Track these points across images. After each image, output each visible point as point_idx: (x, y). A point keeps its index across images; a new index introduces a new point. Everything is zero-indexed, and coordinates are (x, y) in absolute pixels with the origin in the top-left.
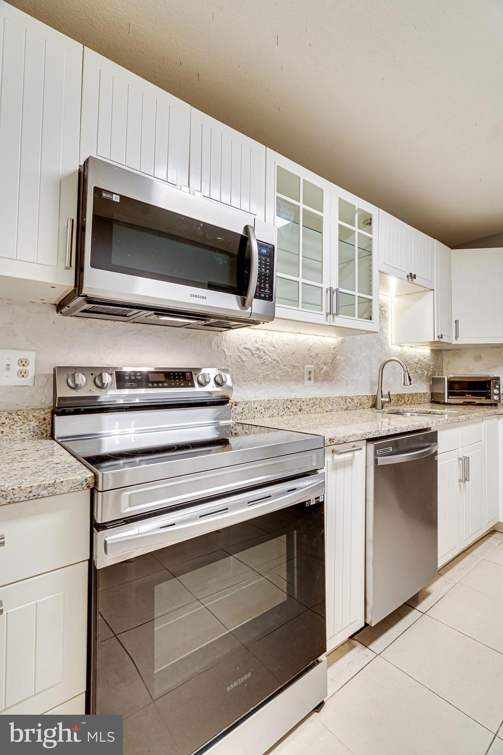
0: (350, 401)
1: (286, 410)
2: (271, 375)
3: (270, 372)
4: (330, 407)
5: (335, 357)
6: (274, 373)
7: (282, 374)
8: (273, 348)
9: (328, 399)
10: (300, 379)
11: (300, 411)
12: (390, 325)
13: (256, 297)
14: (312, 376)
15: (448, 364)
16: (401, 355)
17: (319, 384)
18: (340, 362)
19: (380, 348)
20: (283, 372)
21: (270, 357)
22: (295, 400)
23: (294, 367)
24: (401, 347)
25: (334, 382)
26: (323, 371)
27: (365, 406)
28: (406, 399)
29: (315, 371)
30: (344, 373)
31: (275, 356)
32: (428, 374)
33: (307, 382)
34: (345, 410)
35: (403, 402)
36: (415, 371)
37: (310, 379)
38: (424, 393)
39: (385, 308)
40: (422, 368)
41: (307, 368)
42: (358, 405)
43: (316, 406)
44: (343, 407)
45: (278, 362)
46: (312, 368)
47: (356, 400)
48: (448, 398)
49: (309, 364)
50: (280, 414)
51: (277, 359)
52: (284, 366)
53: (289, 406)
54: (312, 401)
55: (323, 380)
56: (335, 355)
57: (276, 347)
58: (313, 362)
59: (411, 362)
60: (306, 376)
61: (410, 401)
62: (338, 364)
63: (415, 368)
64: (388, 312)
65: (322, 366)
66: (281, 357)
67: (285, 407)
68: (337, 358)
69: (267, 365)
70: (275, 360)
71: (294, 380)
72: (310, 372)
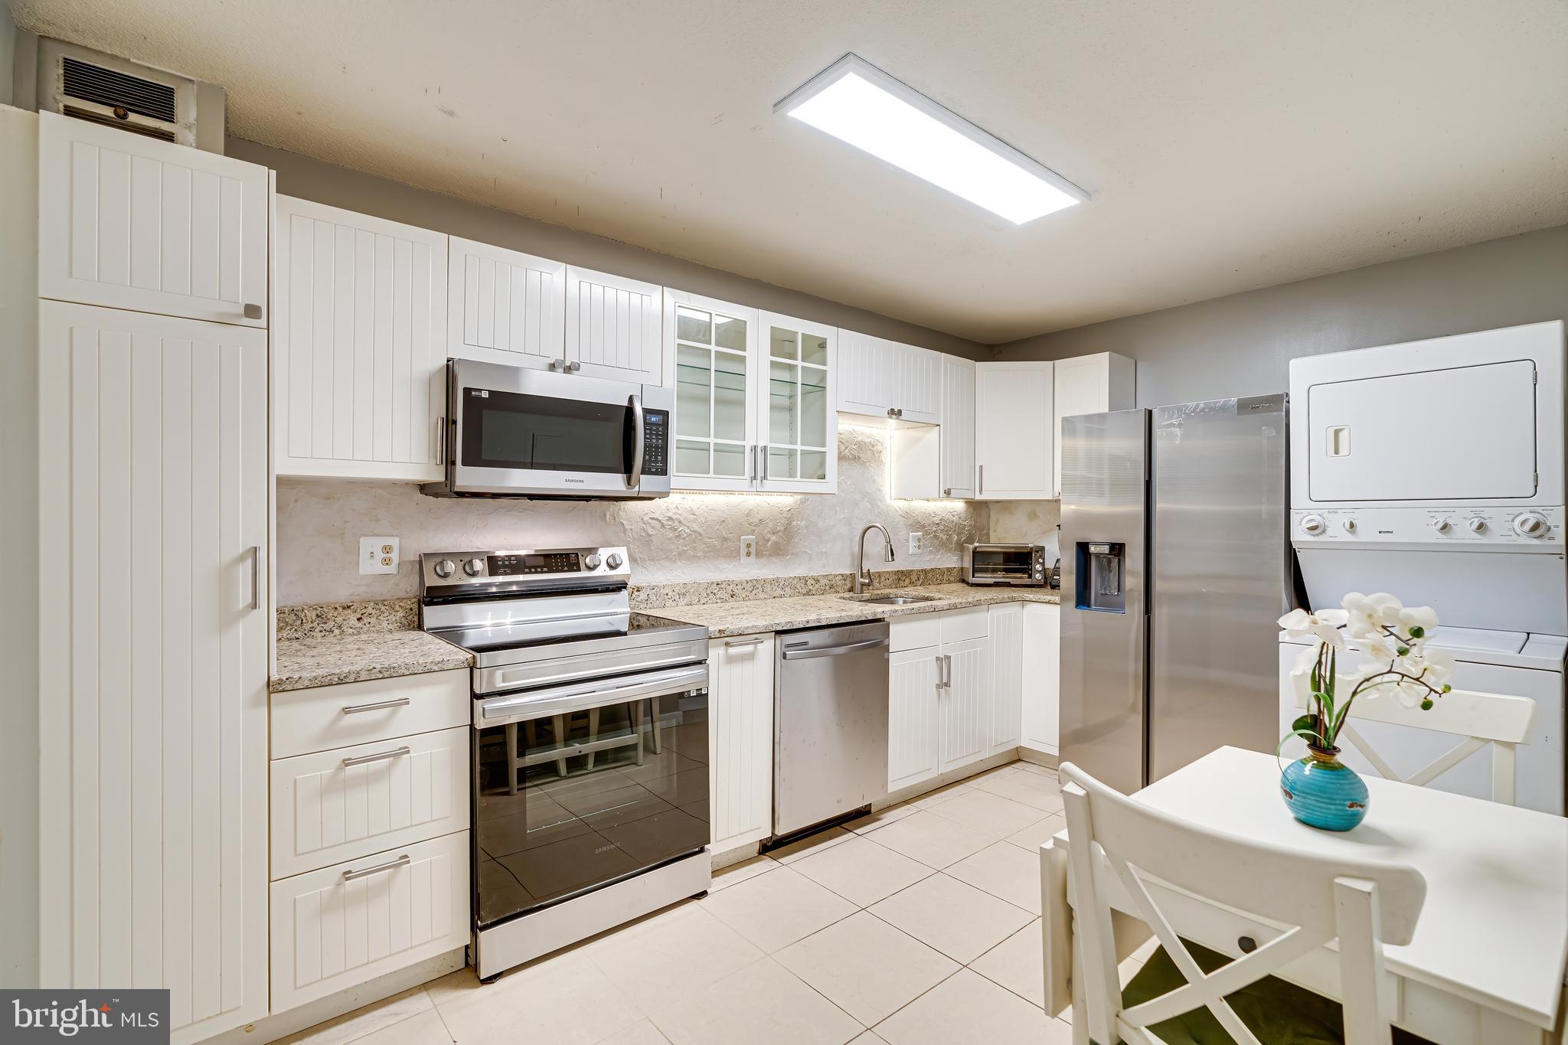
0: (813, 582)
1: (711, 596)
2: (689, 551)
3: (688, 547)
4: (779, 592)
5: (790, 523)
6: (694, 548)
7: (706, 549)
8: (692, 516)
9: (776, 580)
10: (734, 555)
11: (732, 597)
12: (887, 470)
13: (643, 472)
14: (753, 550)
15: (996, 524)
16: (906, 515)
17: (764, 560)
18: (799, 529)
19: (869, 506)
20: (708, 547)
21: (688, 527)
22: (724, 583)
23: (726, 539)
24: (908, 502)
25: (788, 557)
26: (770, 543)
27: (839, 589)
28: (914, 577)
29: (757, 543)
30: (806, 544)
31: (695, 527)
32: (959, 540)
33: (743, 559)
34: (804, 595)
35: (907, 581)
36: (935, 536)
37: (748, 554)
38: (948, 569)
39: (879, 447)
40: (947, 531)
41: (744, 540)
42: (827, 588)
43: (758, 590)
44: (801, 590)
45: (700, 534)
46: (753, 539)
47: (823, 582)
48: (973, 576)
49: (748, 534)
50: (702, 602)
51: (698, 530)
52: (710, 538)
53: (715, 591)
54: (750, 584)
55: (770, 555)
56: (790, 520)
57: (697, 514)
58: (754, 531)
59: (927, 522)
60: (743, 550)
61: (921, 581)
62: (796, 531)
63: (935, 531)
64: (884, 452)
65: (769, 535)
66: (704, 527)
67: (709, 592)
68: (794, 523)
69: (684, 538)
70: (695, 531)
71: (724, 556)
72: (749, 546)
